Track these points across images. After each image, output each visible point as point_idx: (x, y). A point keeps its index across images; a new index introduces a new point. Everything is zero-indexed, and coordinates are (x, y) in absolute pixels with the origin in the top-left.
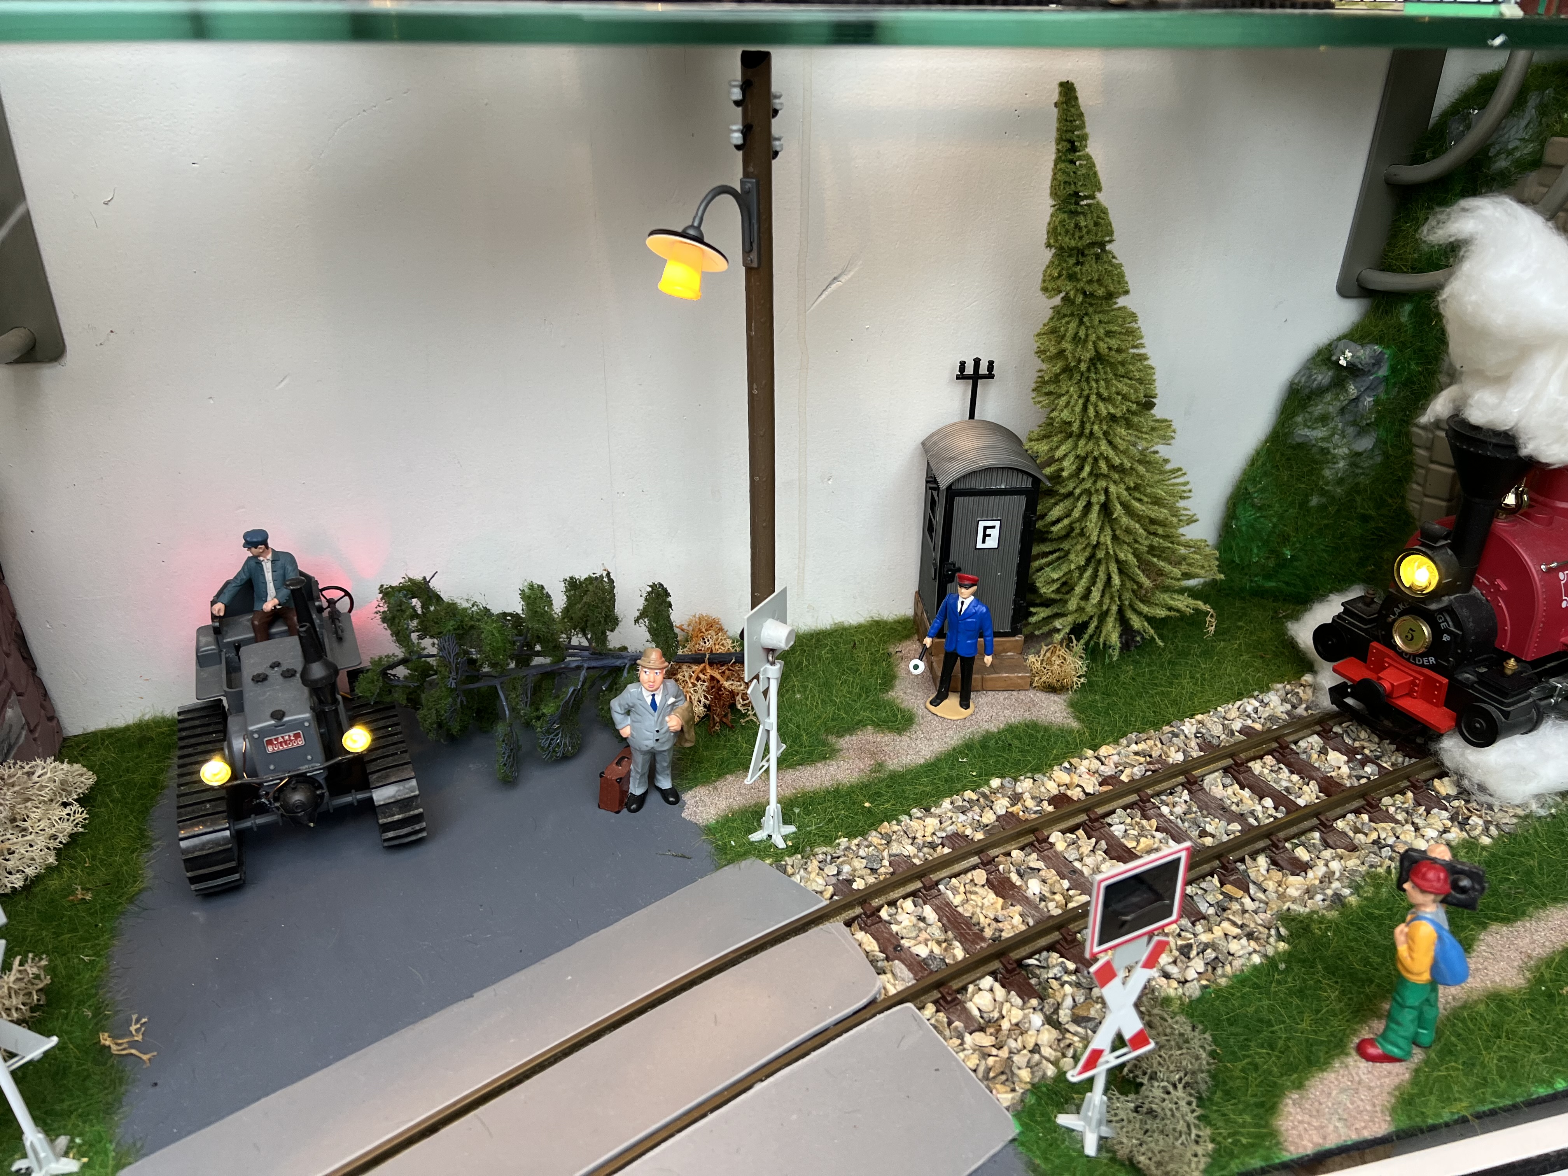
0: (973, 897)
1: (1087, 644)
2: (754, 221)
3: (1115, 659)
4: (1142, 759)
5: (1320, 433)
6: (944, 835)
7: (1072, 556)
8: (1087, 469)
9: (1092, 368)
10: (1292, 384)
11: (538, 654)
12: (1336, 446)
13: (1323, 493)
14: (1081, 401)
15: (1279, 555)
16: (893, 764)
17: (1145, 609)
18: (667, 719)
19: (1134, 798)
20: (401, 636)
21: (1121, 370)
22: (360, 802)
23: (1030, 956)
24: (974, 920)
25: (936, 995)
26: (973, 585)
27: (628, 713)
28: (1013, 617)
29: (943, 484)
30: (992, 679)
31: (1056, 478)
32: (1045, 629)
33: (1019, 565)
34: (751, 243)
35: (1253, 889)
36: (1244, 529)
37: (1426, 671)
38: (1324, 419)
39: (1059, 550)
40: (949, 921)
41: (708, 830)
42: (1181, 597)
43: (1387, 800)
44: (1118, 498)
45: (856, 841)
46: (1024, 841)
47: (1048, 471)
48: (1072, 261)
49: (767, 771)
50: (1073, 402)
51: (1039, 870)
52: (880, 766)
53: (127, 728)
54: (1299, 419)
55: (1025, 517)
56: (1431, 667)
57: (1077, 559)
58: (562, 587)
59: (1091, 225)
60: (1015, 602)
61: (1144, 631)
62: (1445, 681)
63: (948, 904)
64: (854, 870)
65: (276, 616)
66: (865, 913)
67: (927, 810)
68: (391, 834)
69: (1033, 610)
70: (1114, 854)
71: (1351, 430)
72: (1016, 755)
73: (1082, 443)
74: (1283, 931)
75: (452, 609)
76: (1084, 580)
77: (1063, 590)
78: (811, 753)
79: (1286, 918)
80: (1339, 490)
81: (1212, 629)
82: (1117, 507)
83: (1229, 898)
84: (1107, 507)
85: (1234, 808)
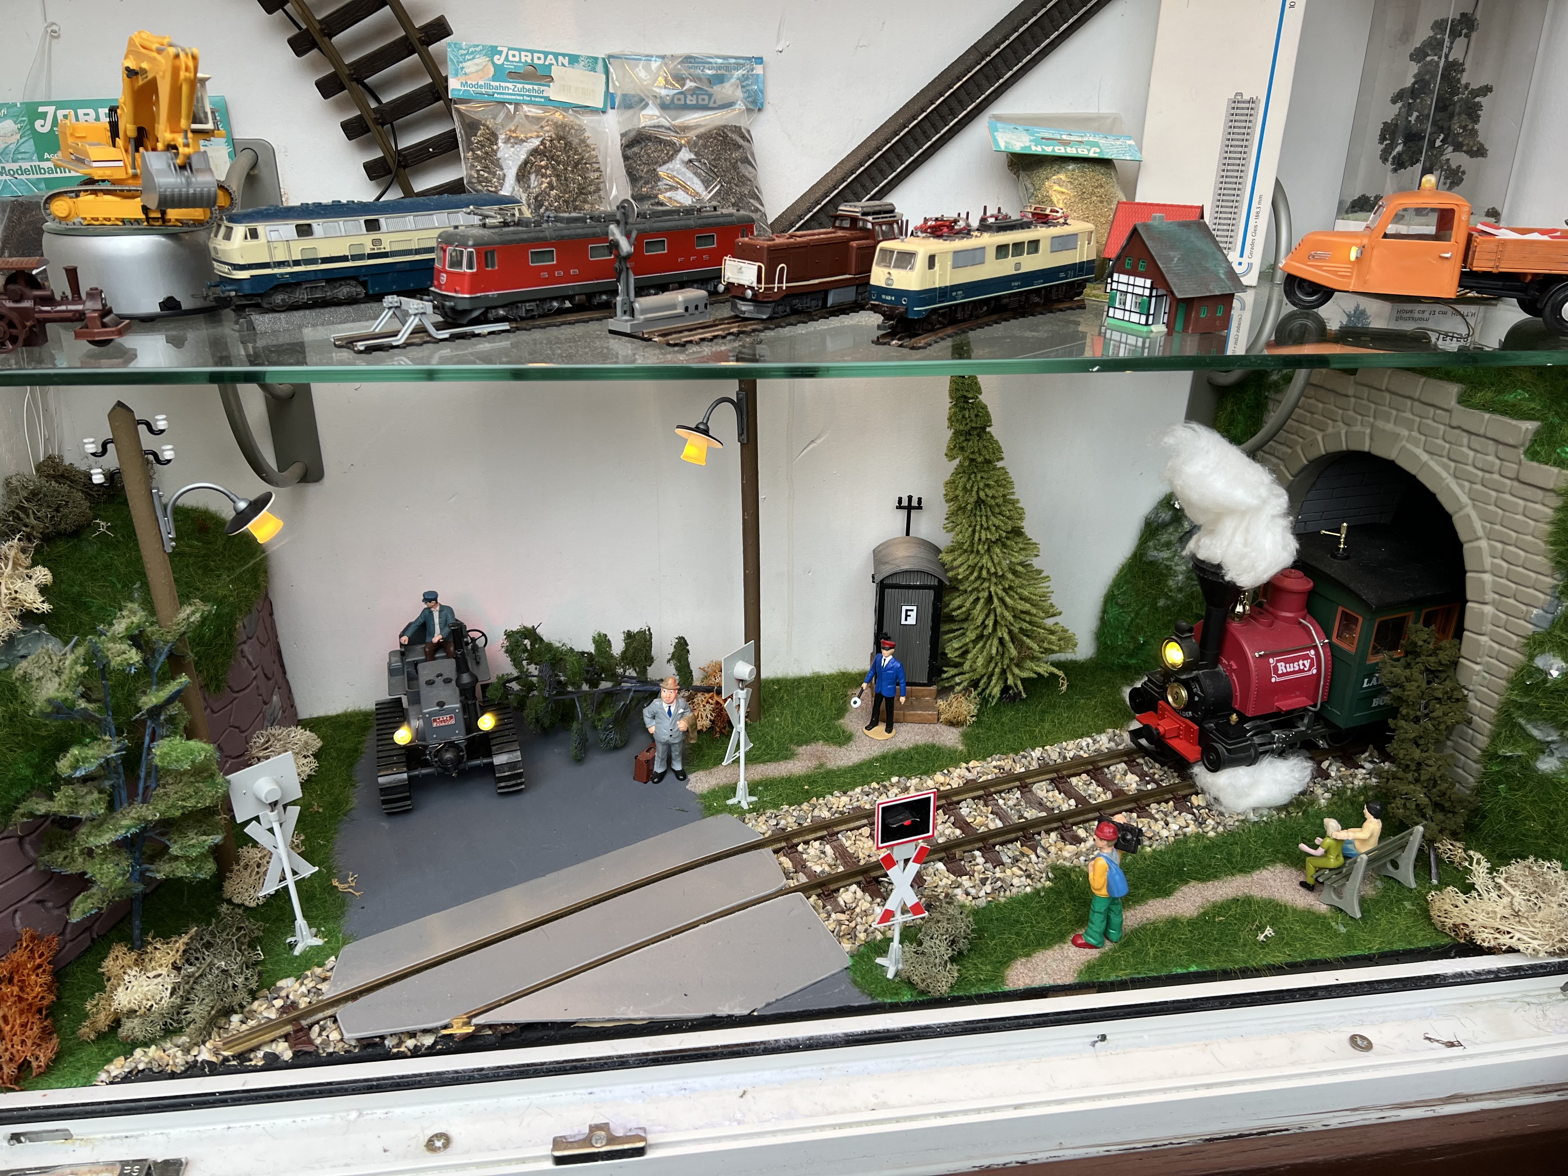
0: (858, 842)
1: (980, 693)
2: (745, 418)
4: (996, 770)
5: (1166, 554)
6: (851, 806)
7: (968, 633)
8: (975, 574)
9: (977, 508)
10: (1146, 518)
11: (603, 680)
12: (1177, 565)
13: (1169, 598)
14: (970, 529)
15: (1136, 640)
16: (831, 765)
17: (1016, 671)
19: (981, 792)
20: (516, 663)
22: (485, 764)
24: (855, 855)
25: (819, 891)
27: (654, 717)
28: (928, 673)
29: (878, 580)
30: (909, 714)
31: (954, 580)
33: (931, 637)
34: (743, 429)
35: (1039, 850)
36: (1113, 620)
38: (1167, 545)
39: (961, 627)
40: (839, 854)
41: (702, 796)
42: (1044, 665)
43: (1153, 806)
44: (997, 595)
45: (793, 807)
47: (950, 574)
48: (962, 438)
49: (738, 761)
50: (965, 530)
52: (821, 765)
53: (338, 716)
54: (1151, 544)
55: (934, 604)
56: (1190, 718)
57: (971, 636)
58: (622, 637)
59: (973, 417)
60: (930, 662)
61: (1016, 687)
63: (842, 845)
64: (788, 823)
65: (439, 646)
66: (787, 847)
67: (845, 792)
68: (502, 784)
72: (915, 764)
73: (972, 557)
74: (1050, 875)
75: (549, 647)
76: (975, 650)
77: (962, 656)
78: (778, 755)
79: (1054, 868)
80: (1180, 596)
81: (1064, 688)
82: (995, 600)
83: (1023, 854)
84: (990, 599)
85: (1048, 804)
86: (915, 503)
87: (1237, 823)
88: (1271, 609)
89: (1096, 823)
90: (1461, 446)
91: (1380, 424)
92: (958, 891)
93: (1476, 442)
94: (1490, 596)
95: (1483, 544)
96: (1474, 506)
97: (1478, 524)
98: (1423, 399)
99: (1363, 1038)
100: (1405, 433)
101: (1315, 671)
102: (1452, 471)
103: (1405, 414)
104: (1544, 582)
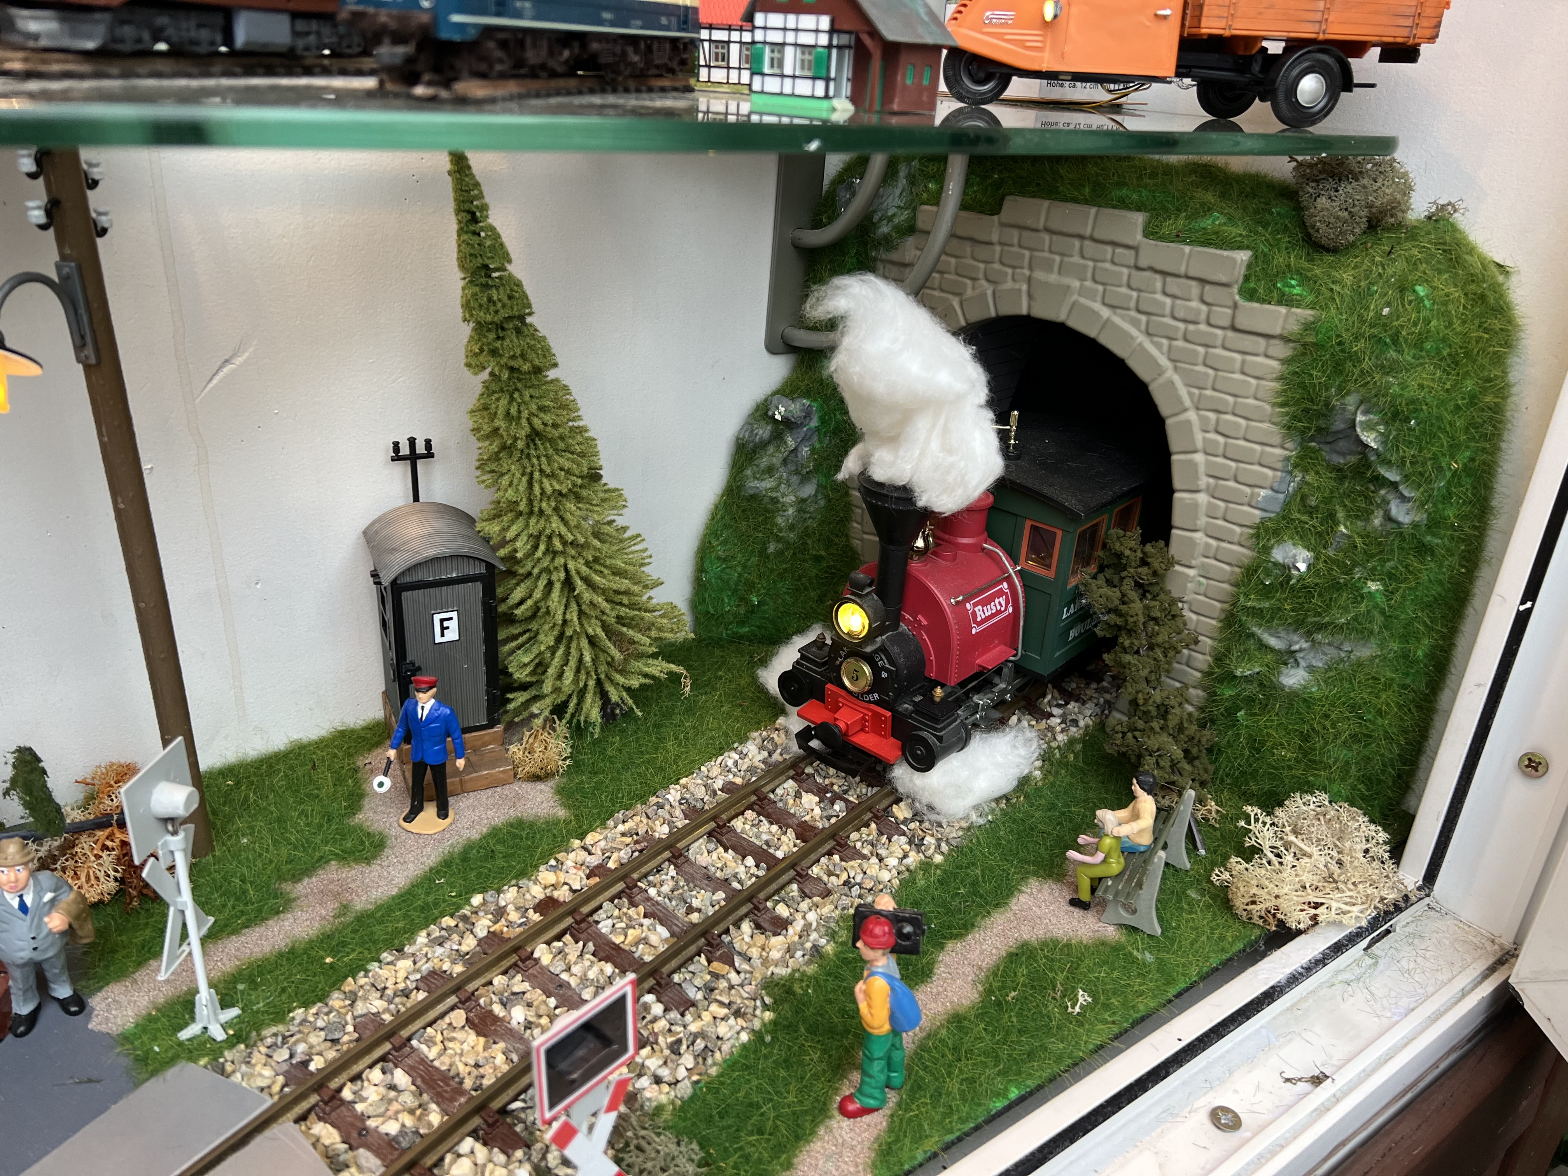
0: (450, 1045)
1: (570, 722)
2: (82, 310)
3: (596, 736)
4: (628, 840)
5: (768, 484)
6: (418, 976)
7: (541, 637)
8: (542, 547)
9: (531, 445)
10: (738, 439)
12: (784, 495)
13: (779, 540)
14: (525, 479)
15: (747, 602)
16: (361, 903)
17: (620, 679)
18: (46, 919)
19: (620, 886)
21: (561, 445)
23: (515, 1099)
24: (452, 1073)
26: (431, 688)
28: (488, 708)
29: (386, 581)
30: (471, 779)
31: (511, 558)
32: (525, 714)
33: (486, 654)
34: (82, 337)
35: (737, 961)
36: (713, 580)
37: (873, 707)
38: (770, 471)
39: (528, 630)
40: (424, 1080)
41: (125, 1038)
42: (655, 662)
43: (854, 836)
44: (578, 573)
45: (314, 1010)
46: (506, 964)
47: (502, 552)
48: (492, 336)
49: (190, 954)
50: (515, 482)
51: (524, 993)
52: (345, 908)
54: (749, 472)
55: (484, 603)
56: (876, 703)
57: (547, 639)
59: (505, 299)
60: (488, 693)
61: (623, 702)
62: (889, 714)
63: (423, 1061)
64: (311, 1047)
66: (322, 1101)
67: (400, 950)
69: (510, 696)
70: (602, 954)
71: (795, 479)
72: (500, 862)
73: (533, 521)
74: (768, 1000)
76: (556, 660)
77: (539, 671)
78: (259, 910)
79: (770, 984)
80: (792, 535)
81: (688, 689)
82: (579, 583)
83: (716, 976)
84: (568, 584)
85: (719, 874)
86: (420, 449)
87: (961, 833)
88: (946, 537)
89: (795, 886)
90: (1154, 293)
91: (1039, 275)
92: (644, 1082)
93: (1173, 285)
94: (1204, 481)
95: (1192, 415)
96: (1176, 369)
97: (1183, 392)
98: (1097, 235)
99: (1226, 1110)
100: (1076, 284)
101: (1011, 610)
102: (1143, 328)
103: (1072, 260)
104: (1273, 454)
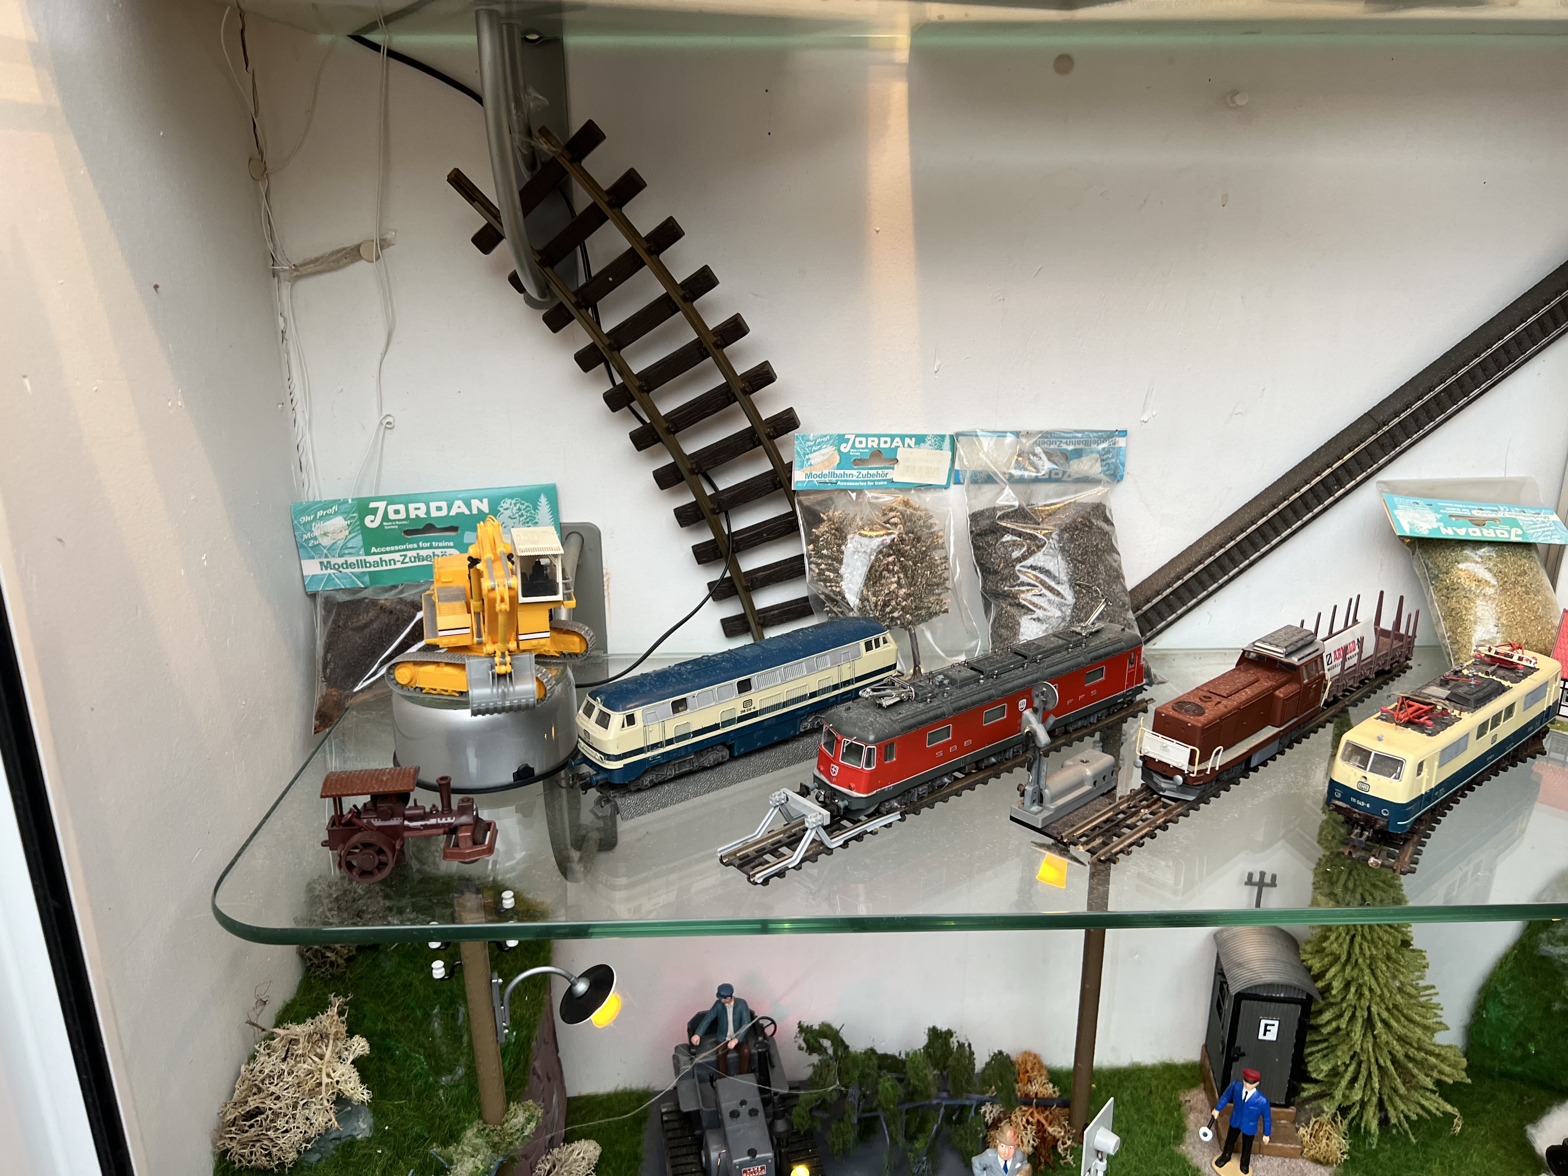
1: (1350, 1125)
3: (1374, 1147)
15: (1524, 1048)
17: (1401, 1105)
26: (1255, 1082)
28: (1287, 1094)
29: (1231, 989)
32: (1315, 1105)
33: (1293, 1055)
36: (1493, 1020)
39: (1328, 1041)
42: (1432, 1098)
44: (1378, 1014)
47: (1320, 984)
54: (1544, 936)
55: (1300, 1020)
57: (1344, 1057)
69: (1305, 1087)
73: (1348, 969)
76: (1348, 1074)
77: (1331, 1074)
81: (1459, 1128)
82: (1379, 1025)
84: (1369, 1022)
86: (1268, 880)
